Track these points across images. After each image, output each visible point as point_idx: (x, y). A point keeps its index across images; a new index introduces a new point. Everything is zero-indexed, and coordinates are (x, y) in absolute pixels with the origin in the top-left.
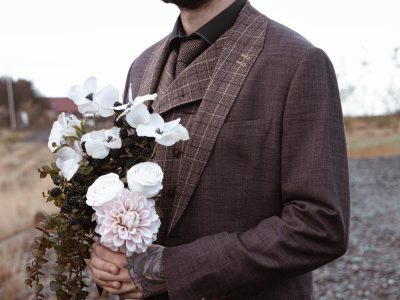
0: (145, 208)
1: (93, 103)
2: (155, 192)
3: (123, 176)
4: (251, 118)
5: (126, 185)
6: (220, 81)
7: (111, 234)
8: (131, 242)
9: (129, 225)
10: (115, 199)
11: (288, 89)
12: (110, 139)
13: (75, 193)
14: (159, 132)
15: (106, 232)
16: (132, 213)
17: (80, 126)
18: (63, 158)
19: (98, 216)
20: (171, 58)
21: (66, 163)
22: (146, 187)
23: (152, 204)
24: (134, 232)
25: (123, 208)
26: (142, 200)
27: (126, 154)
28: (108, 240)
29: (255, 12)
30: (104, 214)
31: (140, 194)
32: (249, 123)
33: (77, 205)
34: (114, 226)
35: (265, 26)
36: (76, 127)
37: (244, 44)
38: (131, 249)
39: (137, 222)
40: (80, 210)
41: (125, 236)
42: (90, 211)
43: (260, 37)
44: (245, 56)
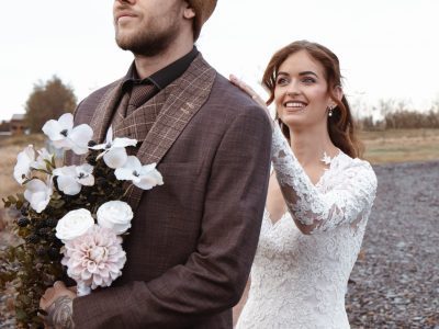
0: (114, 245)
1: (67, 139)
2: (123, 230)
3: (93, 212)
4: (185, 161)
5: (96, 221)
6: (163, 125)
7: (80, 266)
8: (98, 276)
9: (98, 260)
10: (86, 234)
11: (223, 137)
12: (81, 176)
13: (45, 226)
14: (135, 174)
15: (75, 264)
16: (101, 249)
17: (50, 160)
18: (32, 190)
19: (68, 249)
20: (124, 101)
21: (35, 195)
22: (116, 225)
23: (120, 241)
24: (102, 266)
25: (93, 244)
26: (112, 237)
27: (98, 191)
28: (77, 272)
29: (205, 65)
30: (74, 247)
31: (110, 231)
32: (182, 165)
33: (46, 237)
34: (83, 260)
35: (212, 79)
36: (47, 161)
37: (191, 94)
38: (98, 282)
39: (106, 258)
40: (49, 242)
41: (93, 269)
42: (59, 244)
43: (206, 89)
44: (190, 105)
